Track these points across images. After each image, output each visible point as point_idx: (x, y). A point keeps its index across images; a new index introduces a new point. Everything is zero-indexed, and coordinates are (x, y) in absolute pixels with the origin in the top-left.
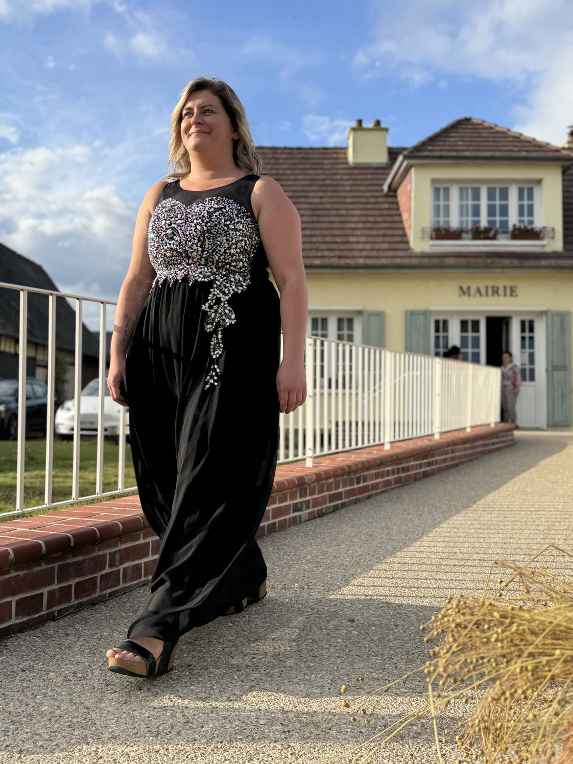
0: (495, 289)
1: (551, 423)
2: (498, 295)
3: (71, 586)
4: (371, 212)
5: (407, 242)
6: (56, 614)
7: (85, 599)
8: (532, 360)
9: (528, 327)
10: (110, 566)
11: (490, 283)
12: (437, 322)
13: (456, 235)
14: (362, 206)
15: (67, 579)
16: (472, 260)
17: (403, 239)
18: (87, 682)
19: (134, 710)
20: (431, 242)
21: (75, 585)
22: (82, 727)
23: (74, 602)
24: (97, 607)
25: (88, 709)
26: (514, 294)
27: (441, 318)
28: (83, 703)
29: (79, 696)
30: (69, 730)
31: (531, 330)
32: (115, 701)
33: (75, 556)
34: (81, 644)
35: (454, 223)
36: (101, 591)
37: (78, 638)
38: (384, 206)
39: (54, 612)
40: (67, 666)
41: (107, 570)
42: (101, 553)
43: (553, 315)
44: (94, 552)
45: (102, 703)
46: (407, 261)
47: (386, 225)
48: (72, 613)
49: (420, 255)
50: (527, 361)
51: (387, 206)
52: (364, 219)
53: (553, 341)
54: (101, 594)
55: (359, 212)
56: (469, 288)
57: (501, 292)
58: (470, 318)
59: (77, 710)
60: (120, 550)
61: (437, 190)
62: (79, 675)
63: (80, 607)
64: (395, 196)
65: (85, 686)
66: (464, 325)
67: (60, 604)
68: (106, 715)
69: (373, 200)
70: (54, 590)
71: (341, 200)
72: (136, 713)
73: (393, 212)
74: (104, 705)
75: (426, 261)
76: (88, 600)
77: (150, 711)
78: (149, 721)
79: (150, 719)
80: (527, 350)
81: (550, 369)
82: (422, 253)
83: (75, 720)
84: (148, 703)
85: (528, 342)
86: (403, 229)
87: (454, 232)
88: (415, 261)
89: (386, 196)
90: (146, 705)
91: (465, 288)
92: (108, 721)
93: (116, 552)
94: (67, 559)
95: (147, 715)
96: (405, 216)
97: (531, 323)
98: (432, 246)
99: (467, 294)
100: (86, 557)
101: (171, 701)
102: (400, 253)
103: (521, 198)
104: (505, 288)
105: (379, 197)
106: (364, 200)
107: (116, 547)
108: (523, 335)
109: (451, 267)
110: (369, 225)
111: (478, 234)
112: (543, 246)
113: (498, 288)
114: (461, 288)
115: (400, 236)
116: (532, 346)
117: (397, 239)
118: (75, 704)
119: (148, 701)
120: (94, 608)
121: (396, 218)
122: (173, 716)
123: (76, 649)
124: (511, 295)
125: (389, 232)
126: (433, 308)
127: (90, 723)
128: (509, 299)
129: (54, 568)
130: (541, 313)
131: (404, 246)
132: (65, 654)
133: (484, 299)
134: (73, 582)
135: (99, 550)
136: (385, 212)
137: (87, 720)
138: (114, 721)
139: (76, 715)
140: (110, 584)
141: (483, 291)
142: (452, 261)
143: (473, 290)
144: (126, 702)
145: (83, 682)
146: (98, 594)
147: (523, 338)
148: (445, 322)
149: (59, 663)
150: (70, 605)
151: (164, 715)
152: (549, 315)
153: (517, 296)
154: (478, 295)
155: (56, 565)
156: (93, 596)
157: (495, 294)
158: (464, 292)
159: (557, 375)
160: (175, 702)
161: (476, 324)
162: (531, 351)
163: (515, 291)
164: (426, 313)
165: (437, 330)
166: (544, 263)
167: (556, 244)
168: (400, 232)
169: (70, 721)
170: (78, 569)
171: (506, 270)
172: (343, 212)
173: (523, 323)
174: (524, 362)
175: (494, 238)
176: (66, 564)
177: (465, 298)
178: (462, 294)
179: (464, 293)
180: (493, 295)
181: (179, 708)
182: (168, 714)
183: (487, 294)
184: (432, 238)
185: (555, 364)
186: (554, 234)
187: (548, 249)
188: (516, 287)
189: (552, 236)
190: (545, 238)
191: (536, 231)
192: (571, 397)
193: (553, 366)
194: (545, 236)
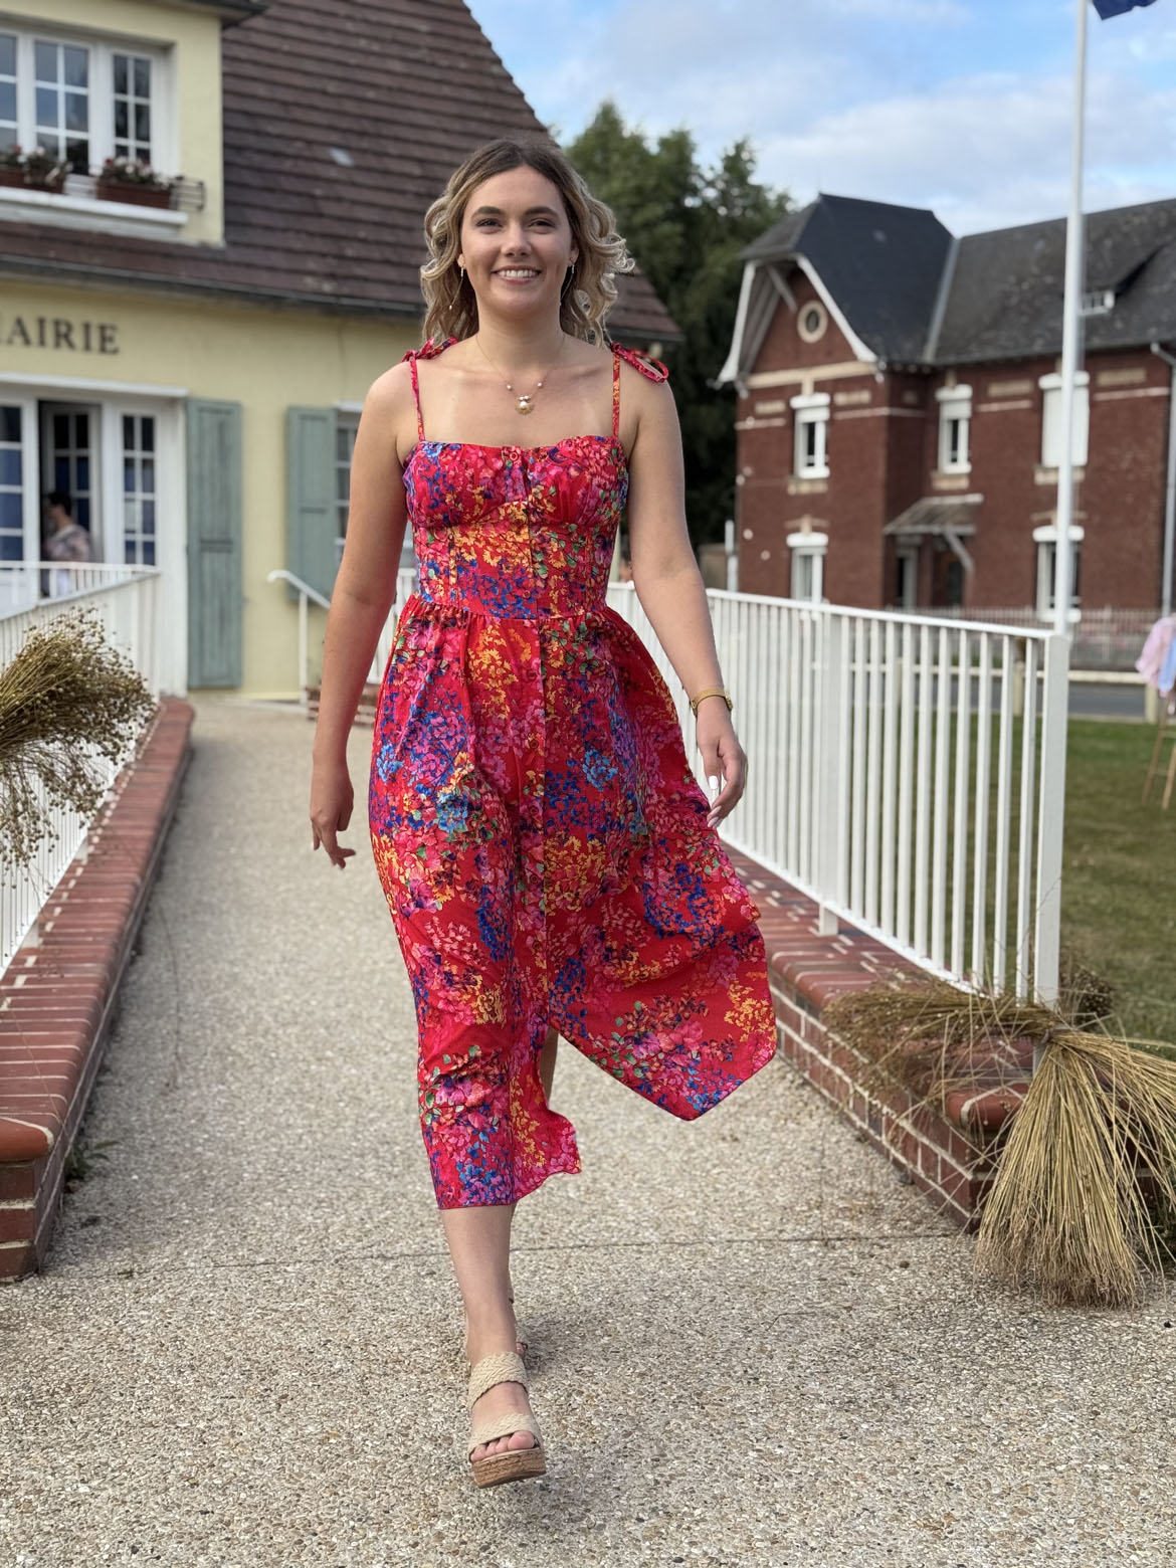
0: (63, 329)
1: (195, 683)
2: (71, 345)
8: (149, 520)
9: (140, 433)
11: (50, 314)
26: (109, 346)
31: (148, 444)
43: (201, 410)
50: (138, 525)
53: (201, 478)
57: (77, 337)
80: (139, 496)
81: (195, 547)
85: (139, 473)
97: (148, 425)
103: (120, 87)
104: (87, 327)
108: (130, 454)
111: (17, 170)
112: (177, 227)
113: (69, 327)
116: (149, 486)
124: (103, 350)
128: (94, 358)
130: (171, 402)
133: (34, 353)
141: (32, 331)
147: (128, 463)
152: (193, 409)
153: (115, 351)
154: (18, 340)
157: (63, 342)
159: (212, 562)
161: (11, 418)
162: (148, 497)
163: (111, 339)
167: (206, 226)
171: (91, 284)
173: (128, 423)
174: (131, 526)
175: (57, 188)
180: (57, 345)
183: (42, 342)
185: (207, 536)
186: (203, 197)
187: (190, 238)
188: (113, 328)
189: (198, 202)
190: (183, 207)
191: (161, 184)
192: (240, 618)
193: (202, 541)
194: (182, 199)
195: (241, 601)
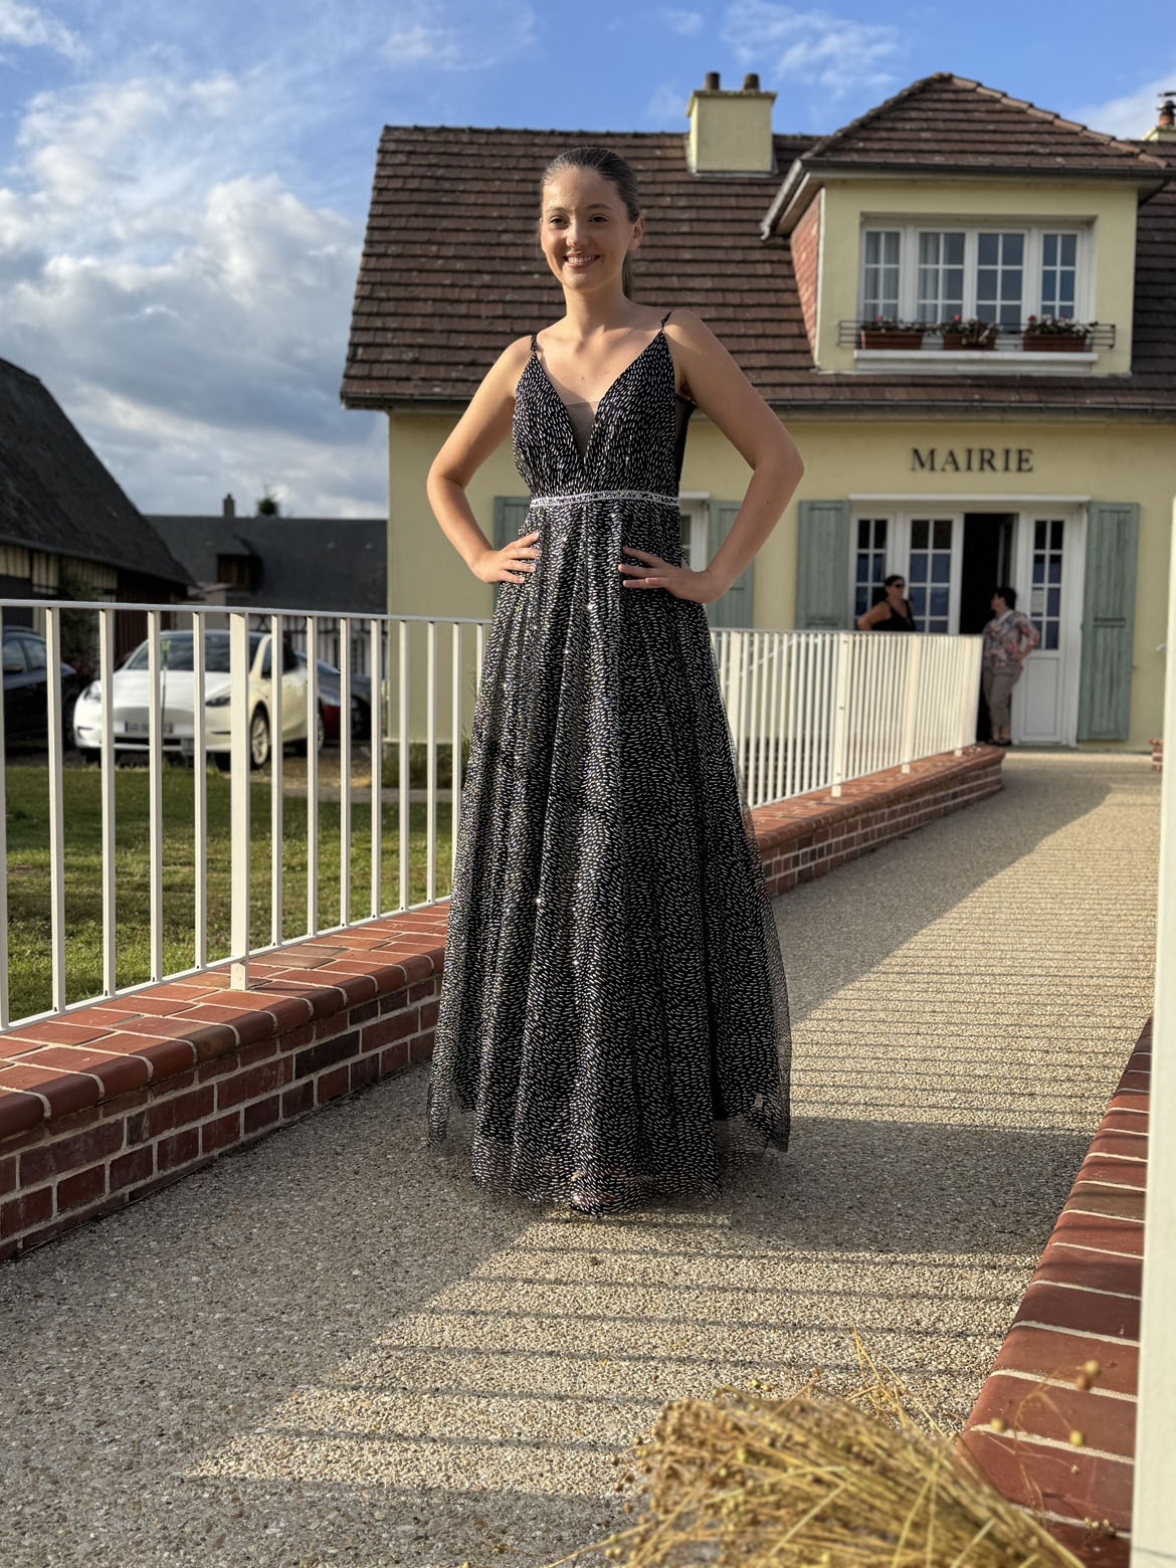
0: (987, 456)
1: (1085, 736)
2: (993, 468)
3: (49, 1189)
4: (731, 283)
5: (808, 352)
6: (20, 1245)
7: (81, 1210)
8: (1054, 607)
9: (1050, 534)
10: (131, 1142)
11: (976, 445)
12: (864, 526)
13: (911, 338)
14: (714, 269)
15: (41, 1177)
16: (939, 394)
17: (799, 344)
18: (63, 1416)
19: (144, 1487)
20: (856, 353)
21: (58, 1187)
22: (39, 1527)
23: (57, 1217)
24: (104, 1224)
25: (55, 1482)
26: (1025, 466)
27: (873, 516)
28: (49, 1469)
29: (42, 1451)
30: (15, 1534)
31: (1057, 543)
32: (109, 1465)
33: (54, 1133)
34: (61, 1319)
35: (907, 313)
36: (113, 1189)
37: (59, 1304)
38: (761, 269)
39: (16, 1242)
40: (30, 1375)
41: (125, 1150)
42: (111, 1119)
43: (1101, 511)
44: (97, 1119)
45: (83, 1470)
46: (805, 394)
47: (765, 313)
48: (52, 1242)
49: (834, 380)
50: (1044, 610)
51: (768, 269)
52: (718, 298)
53: (1099, 567)
54: (113, 1195)
55: (708, 283)
56: (932, 452)
57: (999, 462)
58: (931, 517)
59: (34, 1487)
60: (150, 1110)
61: (872, 239)
62: (50, 1399)
63: (69, 1228)
64: (788, 248)
65: (57, 1425)
66: (919, 533)
67: (28, 1226)
68: (87, 1498)
69: (738, 255)
70: (15, 1202)
71: (672, 254)
72: (146, 1495)
73: (780, 284)
74: (88, 1473)
75: (845, 395)
76: (86, 1211)
77: (174, 1487)
78: (167, 1512)
79: (170, 1507)
80: (1046, 585)
81: (1091, 623)
82: (837, 375)
83: (28, 1510)
84: (170, 1469)
85: (1049, 567)
86: (801, 321)
87: (908, 329)
88: (822, 395)
89: (767, 246)
90: (168, 1474)
91: (924, 455)
92: (90, 1512)
93: (141, 1114)
94: (40, 1139)
95: (165, 1499)
96: (805, 294)
97: (1058, 527)
98: (858, 360)
99: (928, 465)
100: (80, 1131)
101: (216, 1464)
102: (792, 377)
103: (1049, 259)
104: (1007, 452)
105: (751, 248)
106: (720, 255)
107: (141, 1104)
108: (1040, 552)
109: (896, 408)
110: (729, 313)
111: (958, 336)
112: (1091, 364)
113: (992, 454)
114: (916, 452)
115: (793, 336)
116: (1056, 577)
117: (787, 344)
118: (33, 1470)
119: (172, 1464)
120: (97, 1228)
121: (787, 298)
122: (215, 1500)
123: (51, 1334)
124: (1020, 469)
125: (771, 329)
126: (853, 497)
127: (56, 1517)
128: (1013, 476)
129: (13, 1160)
130: (1080, 507)
131: (800, 361)
132: (27, 1345)
133: (963, 476)
134: (53, 1182)
135: (106, 1115)
136: (763, 284)
137: (51, 1511)
138: (102, 1512)
139: (31, 1498)
140: (131, 1175)
141: (962, 461)
142: (900, 395)
143: (939, 460)
144: (129, 1468)
145: (55, 1416)
146: (107, 1195)
147: (1039, 560)
148: (882, 526)
149: (14, 1366)
150: (49, 1224)
151: (200, 1497)
152: (1094, 511)
153: (1030, 470)
154: (950, 467)
155: (16, 1154)
156: (97, 1202)
157: (986, 466)
158: (923, 461)
159: (1105, 636)
160: (222, 1467)
161: (943, 530)
162: (1055, 586)
163: (1027, 461)
164: (840, 507)
165: (863, 542)
166: (1089, 401)
167: (1118, 361)
168: (794, 329)
169: (19, 1513)
170: (63, 1156)
171: (1009, 417)
172: (675, 282)
173: (1040, 527)
174: (1038, 610)
175: (989, 346)
176: (36, 1150)
177: (924, 474)
178: (917, 465)
179: (922, 465)
180: (982, 469)
181: (228, 1480)
182: (206, 1495)
183: (969, 468)
184: (859, 346)
185: (1100, 616)
186: (1114, 338)
187: (1099, 372)
188: (1030, 451)
189: (1110, 342)
190: (1094, 348)
191: (1079, 331)
192: (1129, 683)
193: (1096, 619)
194: (1096, 341)
195: (1132, 668)
